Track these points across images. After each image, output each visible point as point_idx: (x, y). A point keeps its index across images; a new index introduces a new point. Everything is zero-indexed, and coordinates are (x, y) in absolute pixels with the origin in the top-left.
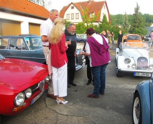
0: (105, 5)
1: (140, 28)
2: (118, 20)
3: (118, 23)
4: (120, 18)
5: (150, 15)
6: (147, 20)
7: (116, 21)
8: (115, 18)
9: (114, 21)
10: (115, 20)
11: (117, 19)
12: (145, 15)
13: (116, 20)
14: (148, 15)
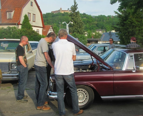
2: (98, 23)
3: (98, 27)
4: (102, 20)
7: (96, 25)
8: (95, 21)
9: (93, 24)
10: (95, 22)
11: (97, 21)
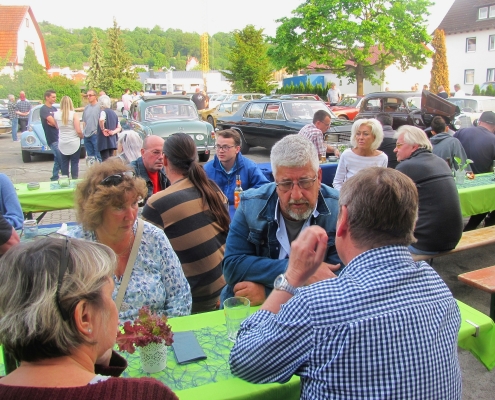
0: (27, 15)
1: (124, 78)
5: (184, 32)
6: (176, 46)
9: (72, 49)
10: (77, 45)
11: (84, 42)
12: (170, 33)
13: (81, 45)
14: (179, 31)
